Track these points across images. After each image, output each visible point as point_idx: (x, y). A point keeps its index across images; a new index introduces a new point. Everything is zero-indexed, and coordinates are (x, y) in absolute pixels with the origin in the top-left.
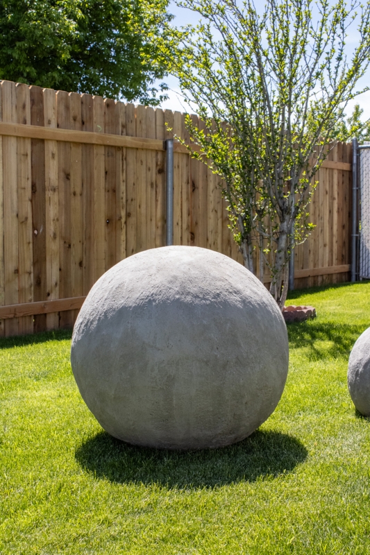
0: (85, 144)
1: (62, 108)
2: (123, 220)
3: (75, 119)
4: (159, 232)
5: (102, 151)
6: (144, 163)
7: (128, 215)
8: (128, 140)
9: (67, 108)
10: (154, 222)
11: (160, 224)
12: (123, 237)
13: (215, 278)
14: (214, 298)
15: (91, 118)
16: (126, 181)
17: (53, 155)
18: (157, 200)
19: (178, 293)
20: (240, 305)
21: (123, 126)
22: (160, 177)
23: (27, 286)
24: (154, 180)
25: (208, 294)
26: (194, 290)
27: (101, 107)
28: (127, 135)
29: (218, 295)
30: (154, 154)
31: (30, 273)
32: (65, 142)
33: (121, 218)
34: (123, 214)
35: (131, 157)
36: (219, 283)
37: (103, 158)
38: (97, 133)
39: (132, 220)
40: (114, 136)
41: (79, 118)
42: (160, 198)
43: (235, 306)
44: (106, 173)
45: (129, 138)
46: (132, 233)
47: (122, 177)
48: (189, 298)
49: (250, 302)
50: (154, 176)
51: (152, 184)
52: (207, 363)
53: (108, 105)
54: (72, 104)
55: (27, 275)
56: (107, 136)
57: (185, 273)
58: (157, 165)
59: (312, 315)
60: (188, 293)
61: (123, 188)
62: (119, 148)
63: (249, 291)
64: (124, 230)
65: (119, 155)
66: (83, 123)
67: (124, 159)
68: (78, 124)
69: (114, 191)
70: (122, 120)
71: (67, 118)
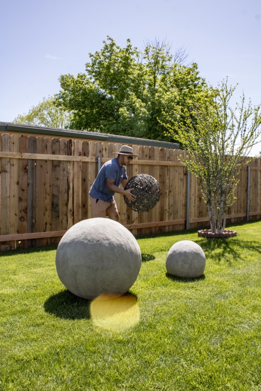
0: (151, 165)
1: (141, 152)
2: (168, 194)
3: (146, 156)
4: (184, 198)
5: (158, 167)
6: (178, 171)
7: (170, 192)
8: (170, 163)
9: (143, 152)
10: (182, 194)
11: (184, 195)
12: (167, 200)
13: (100, 234)
14: (97, 242)
15: (153, 155)
16: (169, 179)
17: (136, 170)
18: (183, 186)
19: (83, 239)
20: (107, 245)
21: (168, 158)
22: (185, 177)
23: (124, 219)
24: (182, 178)
25: (94, 240)
26: (89, 238)
27: (158, 151)
28: (170, 161)
29: (99, 240)
30: (182, 168)
31: (125, 214)
32: (142, 165)
33: (166, 193)
34: (168, 191)
35: (172, 169)
36: (101, 236)
37: (159, 170)
38: (157, 161)
39: (172, 193)
40: (163, 162)
41: (148, 155)
42: (185, 184)
43: (105, 246)
44: (160, 176)
45: (170, 162)
46: (171, 199)
47: (167, 177)
48: (86, 241)
49: (113, 244)
50: (182, 176)
51: (181, 180)
52: (89, 268)
53: (161, 150)
54: (145, 151)
55: (124, 215)
56: (160, 162)
57: (89, 231)
58: (184, 172)
59: (235, 235)
60: (87, 239)
61: (167, 181)
62: (166, 166)
63: (114, 239)
64: (168, 198)
65: (166, 169)
66: (150, 157)
67: (168, 170)
68: (148, 158)
69: (164, 183)
70: (167, 155)
71: (143, 156)
